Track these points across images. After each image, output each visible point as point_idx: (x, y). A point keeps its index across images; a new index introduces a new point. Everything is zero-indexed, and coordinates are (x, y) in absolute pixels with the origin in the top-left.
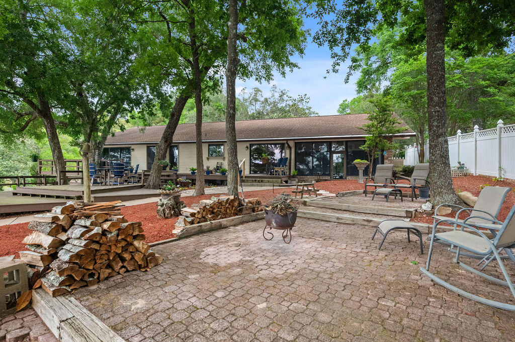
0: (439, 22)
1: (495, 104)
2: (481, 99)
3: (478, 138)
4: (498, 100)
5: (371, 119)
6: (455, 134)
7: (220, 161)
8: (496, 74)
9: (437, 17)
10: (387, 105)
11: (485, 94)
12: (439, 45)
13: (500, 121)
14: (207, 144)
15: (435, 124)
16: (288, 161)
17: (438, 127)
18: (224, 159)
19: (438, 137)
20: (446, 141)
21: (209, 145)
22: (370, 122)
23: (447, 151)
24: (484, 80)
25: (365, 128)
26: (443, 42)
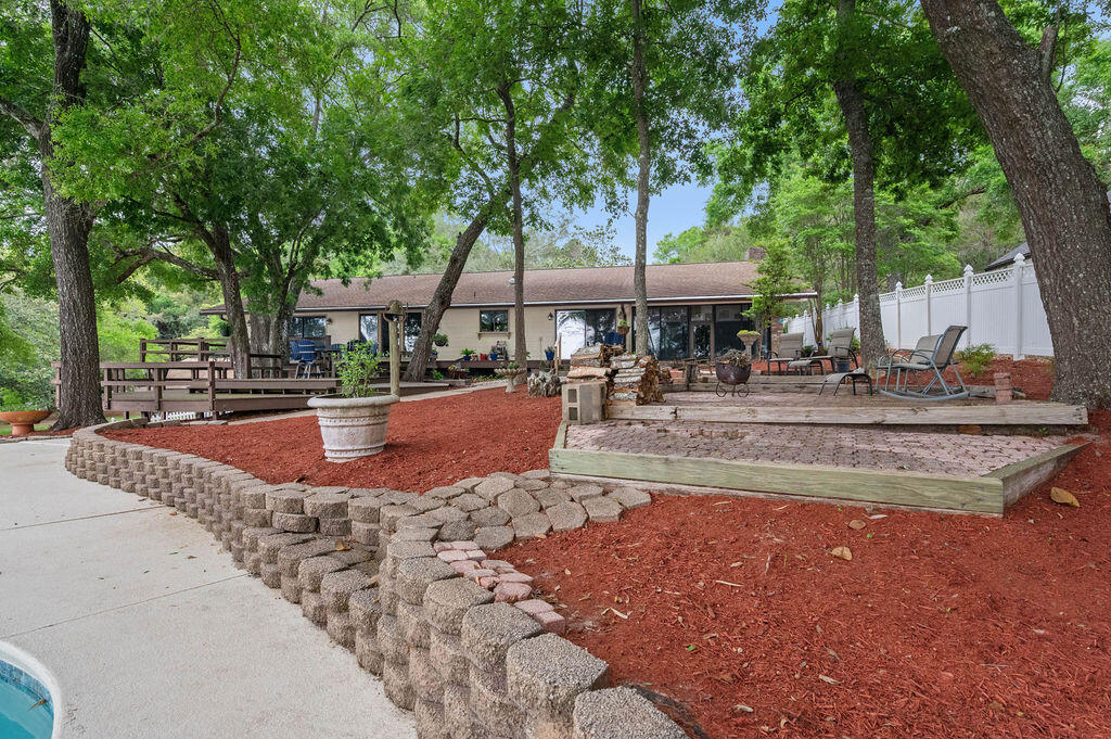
0: (868, 164)
1: (920, 251)
2: (902, 245)
3: (902, 300)
4: (924, 246)
5: (760, 272)
6: (893, 289)
7: (503, 339)
8: (921, 209)
9: (865, 158)
10: (783, 252)
11: (905, 236)
12: (868, 190)
13: (929, 277)
14: (478, 311)
15: (866, 278)
16: (630, 334)
17: (869, 282)
18: (509, 335)
19: (870, 293)
20: (877, 298)
21: (481, 312)
22: (761, 277)
23: (879, 309)
24: (906, 217)
25: (753, 285)
26: (872, 186)
